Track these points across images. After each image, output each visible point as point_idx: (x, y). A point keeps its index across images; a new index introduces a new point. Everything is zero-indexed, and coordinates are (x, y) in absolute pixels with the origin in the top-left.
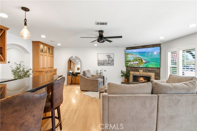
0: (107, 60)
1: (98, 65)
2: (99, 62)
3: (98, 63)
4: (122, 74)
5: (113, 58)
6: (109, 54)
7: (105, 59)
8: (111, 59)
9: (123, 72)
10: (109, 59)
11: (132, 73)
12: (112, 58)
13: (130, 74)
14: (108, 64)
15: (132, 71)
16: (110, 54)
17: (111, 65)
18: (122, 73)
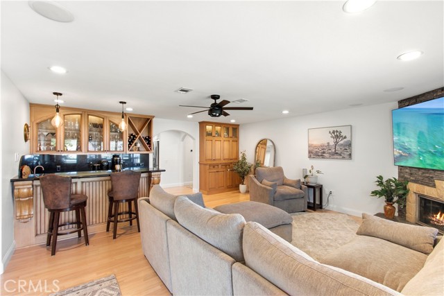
0: (332, 143)
1: (310, 157)
2: (311, 149)
3: (310, 152)
4: (379, 188)
5: (348, 138)
6: (335, 129)
7: (325, 143)
8: (342, 142)
9: (384, 180)
10: (336, 142)
11: (413, 187)
12: (345, 138)
13: (406, 191)
14: (335, 154)
15: (416, 181)
16: (339, 129)
17: (344, 158)
18: (381, 183)
